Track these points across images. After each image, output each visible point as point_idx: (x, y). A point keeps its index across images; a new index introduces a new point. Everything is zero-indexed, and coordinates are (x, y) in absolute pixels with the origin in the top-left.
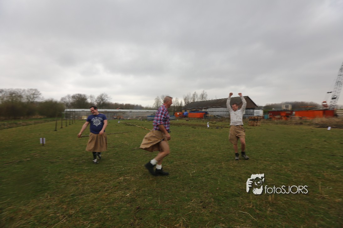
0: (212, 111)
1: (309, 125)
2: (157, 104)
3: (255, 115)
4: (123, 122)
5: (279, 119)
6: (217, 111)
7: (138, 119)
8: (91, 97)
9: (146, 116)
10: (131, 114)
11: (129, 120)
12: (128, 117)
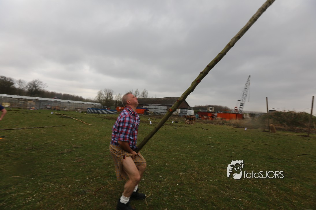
0: (152, 108)
1: (228, 125)
2: (99, 97)
3: (188, 114)
4: (57, 113)
5: (207, 118)
6: (156, 108)
7: (77, 111)
8: (20, 82)
9: (86, 108)
10: (68, 104)
11: (66, 111)
12: (65, 108)
